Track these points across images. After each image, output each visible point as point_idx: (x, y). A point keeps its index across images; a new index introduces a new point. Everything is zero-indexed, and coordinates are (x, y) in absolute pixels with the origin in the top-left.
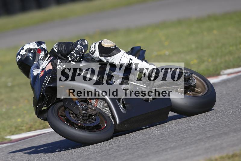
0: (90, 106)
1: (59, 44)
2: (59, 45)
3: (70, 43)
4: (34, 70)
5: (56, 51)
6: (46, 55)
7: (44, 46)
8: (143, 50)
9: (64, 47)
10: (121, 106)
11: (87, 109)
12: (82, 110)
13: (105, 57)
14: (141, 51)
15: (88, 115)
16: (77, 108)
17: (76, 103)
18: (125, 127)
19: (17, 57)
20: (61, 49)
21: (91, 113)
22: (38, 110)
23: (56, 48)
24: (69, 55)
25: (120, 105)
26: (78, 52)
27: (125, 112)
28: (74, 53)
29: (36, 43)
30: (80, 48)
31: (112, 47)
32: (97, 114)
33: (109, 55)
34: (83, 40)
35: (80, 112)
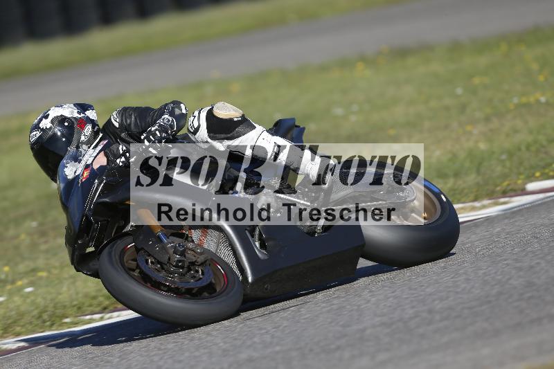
0: (190, 245)
1: (125, 112)
2: (123, 114)
3: (148, 109)
4: (67, 163)
5: (117, 125)
6: (95, 134)
7: (91, 114)
8: (299, 127)
9: (136, 118)
10: (257, 244)
11: (184, 251)
12: (175, 252)
13: (221, 139)
14: (295, 128)
15: (186, 264)
16: (164, 248)
17: (159, 237)
18: (266, 289)
19: (31, 132)
20: (128, 121)
21: (194, 259)
22: (76, 253)
23: (118, 120)
24: (145, 135)
25: (254, 241)
26: (163, 129)
27: (266, 258)
28: (156, 130)
29: (74, 105)
30: (169, 121)
31: (236, 119)
32: (206, 261)
33: (229, 135)
34: (177, 104)
35: (169, 259)
